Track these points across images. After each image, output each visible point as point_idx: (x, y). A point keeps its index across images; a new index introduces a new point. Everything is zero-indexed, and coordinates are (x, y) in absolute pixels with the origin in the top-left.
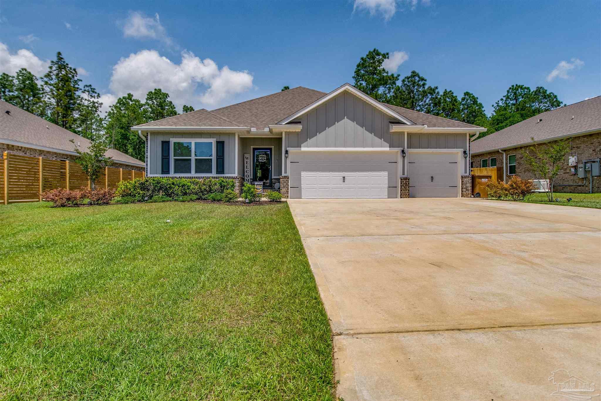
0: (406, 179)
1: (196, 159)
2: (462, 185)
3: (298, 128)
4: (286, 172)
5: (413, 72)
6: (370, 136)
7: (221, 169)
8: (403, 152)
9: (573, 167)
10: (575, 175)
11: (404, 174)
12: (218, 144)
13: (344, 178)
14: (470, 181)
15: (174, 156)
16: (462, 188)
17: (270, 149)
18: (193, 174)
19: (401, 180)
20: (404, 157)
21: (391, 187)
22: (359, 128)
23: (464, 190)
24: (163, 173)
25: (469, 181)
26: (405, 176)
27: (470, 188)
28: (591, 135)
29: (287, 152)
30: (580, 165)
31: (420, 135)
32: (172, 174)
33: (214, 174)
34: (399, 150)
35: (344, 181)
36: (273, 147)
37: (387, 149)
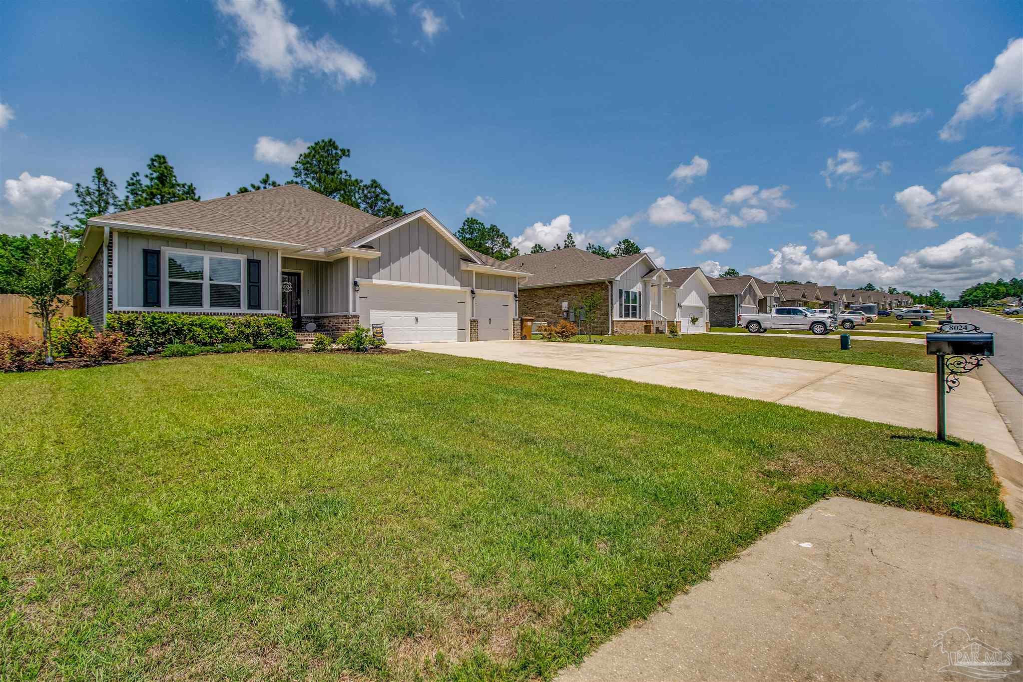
0: (476, 321)
1: (211, 285)
2: (514, 327)
3: (374, 254)
4: (354, 310)
5: (374, 181)
6: (443, 272)
7: (255, 303)
8: (473, 292)
9: (565, 311)
10: (566, 319)
11: (473, 316)
12: (251, 264)
13: (417, 319)
14: (520, 324)
15: (169, 277)
16: (514, 331)
17: (299, 275)
18: (206, 308)
19: (471, 322)
20: (473, 298)
21: (461, 329)
22: (432, 261)
23: (516, 332)
24: (146, 304)
25: (518, 323)
26: (474, 318)
27: (519, 331)
28: (579, 285)
29: (355, 284)
30: (571, 311)
31: (489, 276)
32: (166, 307)
33: (243, 309)
34: (468, 290)
35: (416, 323)
36: (302, 272)
37: (459, 288)
